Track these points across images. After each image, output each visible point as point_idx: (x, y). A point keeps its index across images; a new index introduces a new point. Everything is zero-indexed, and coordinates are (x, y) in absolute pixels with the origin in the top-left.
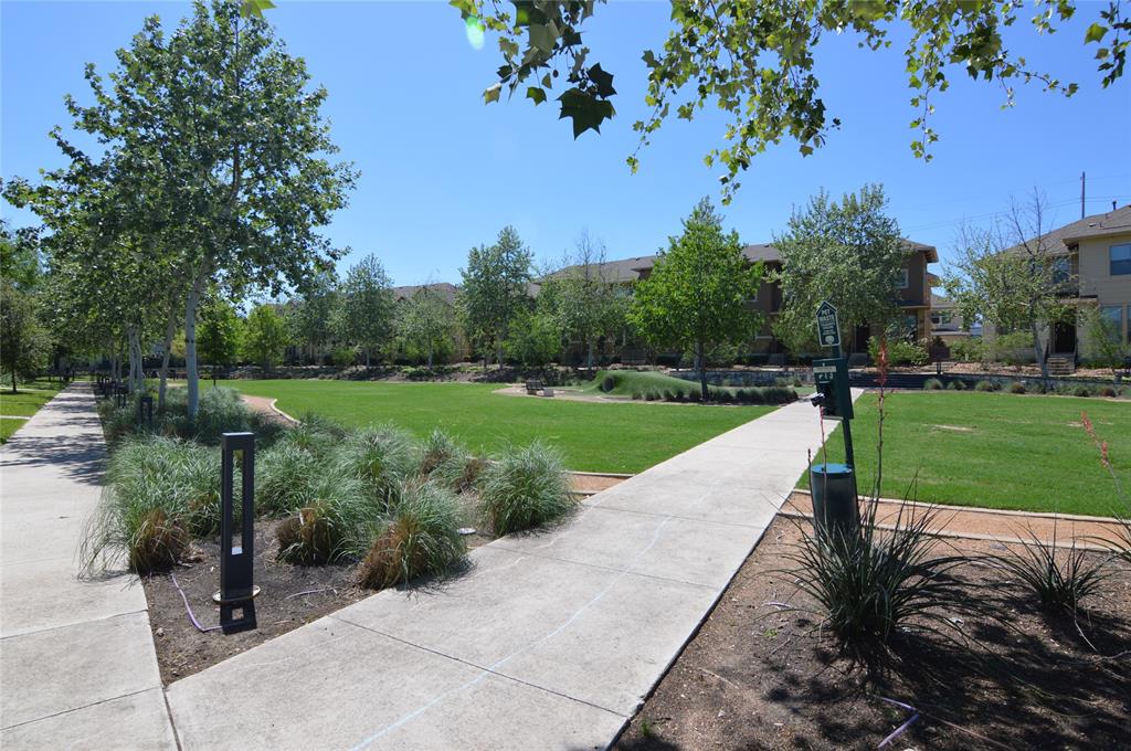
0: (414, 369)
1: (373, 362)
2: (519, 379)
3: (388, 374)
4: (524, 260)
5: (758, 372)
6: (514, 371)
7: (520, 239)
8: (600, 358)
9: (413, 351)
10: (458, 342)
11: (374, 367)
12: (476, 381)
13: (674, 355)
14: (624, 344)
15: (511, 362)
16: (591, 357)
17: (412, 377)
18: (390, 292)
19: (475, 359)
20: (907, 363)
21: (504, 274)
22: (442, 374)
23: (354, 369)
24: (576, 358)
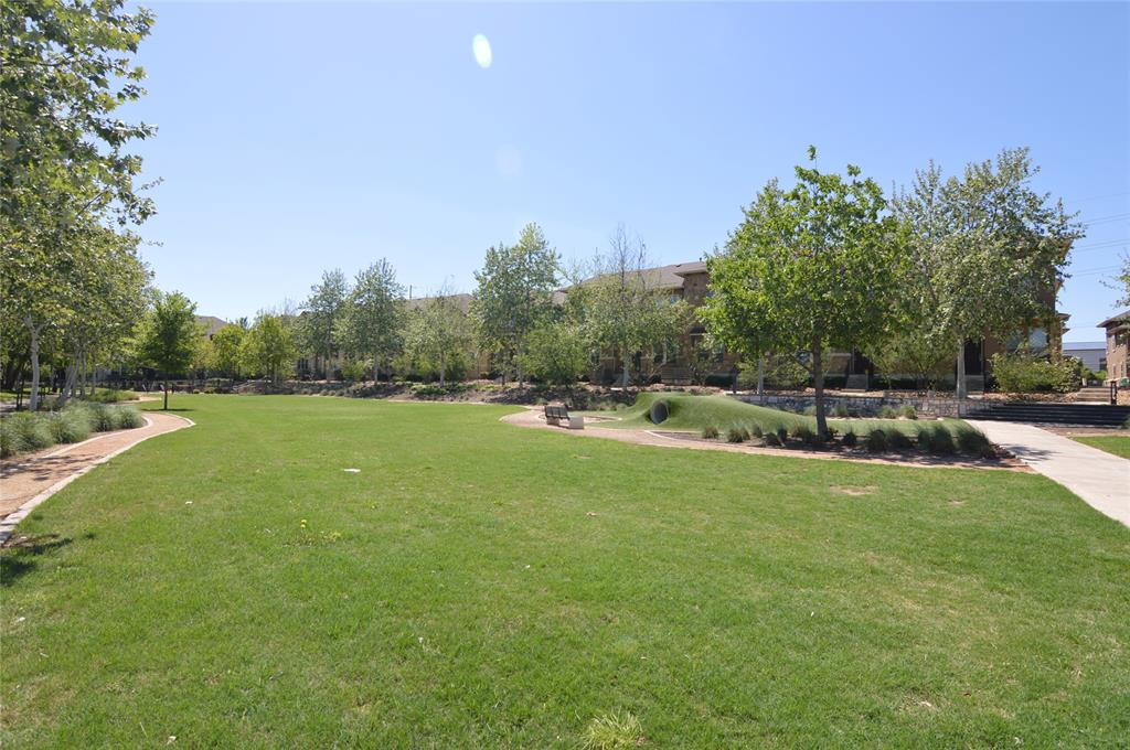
0: (424, 386)
1: (382, 377)
2: (541, 400)
3: (398, 390)
4: (549, 262)
5: (848, 398)
6: (535, 390)
7: (546, 238)
8: (636, 377)
9: (425, 365)
10: (474, 356)
11: (385, 383)
12: (493, 401)
13: (727, 375)
14: (665, 360)
15: (532, 380)
16: (626, 376)
17: (420, 395)
18: (403, 301)
19: (493, 376)
20: (1046, 388)
21: (526, 279)
22: (454, 392)
23: (362, 384)
24: (609, 376)
